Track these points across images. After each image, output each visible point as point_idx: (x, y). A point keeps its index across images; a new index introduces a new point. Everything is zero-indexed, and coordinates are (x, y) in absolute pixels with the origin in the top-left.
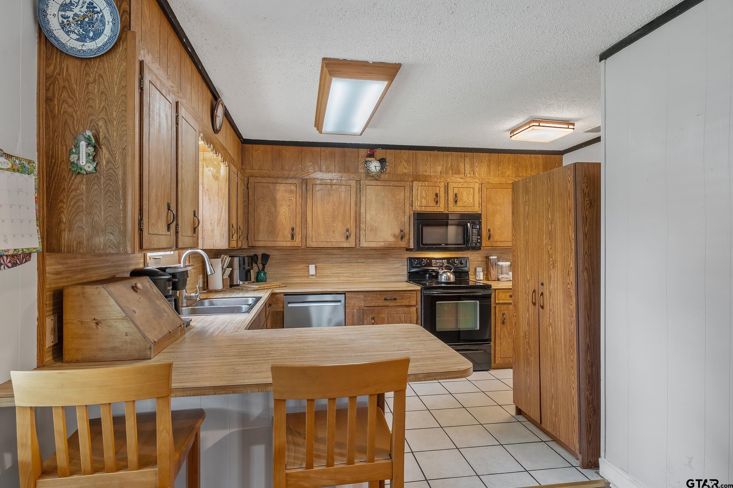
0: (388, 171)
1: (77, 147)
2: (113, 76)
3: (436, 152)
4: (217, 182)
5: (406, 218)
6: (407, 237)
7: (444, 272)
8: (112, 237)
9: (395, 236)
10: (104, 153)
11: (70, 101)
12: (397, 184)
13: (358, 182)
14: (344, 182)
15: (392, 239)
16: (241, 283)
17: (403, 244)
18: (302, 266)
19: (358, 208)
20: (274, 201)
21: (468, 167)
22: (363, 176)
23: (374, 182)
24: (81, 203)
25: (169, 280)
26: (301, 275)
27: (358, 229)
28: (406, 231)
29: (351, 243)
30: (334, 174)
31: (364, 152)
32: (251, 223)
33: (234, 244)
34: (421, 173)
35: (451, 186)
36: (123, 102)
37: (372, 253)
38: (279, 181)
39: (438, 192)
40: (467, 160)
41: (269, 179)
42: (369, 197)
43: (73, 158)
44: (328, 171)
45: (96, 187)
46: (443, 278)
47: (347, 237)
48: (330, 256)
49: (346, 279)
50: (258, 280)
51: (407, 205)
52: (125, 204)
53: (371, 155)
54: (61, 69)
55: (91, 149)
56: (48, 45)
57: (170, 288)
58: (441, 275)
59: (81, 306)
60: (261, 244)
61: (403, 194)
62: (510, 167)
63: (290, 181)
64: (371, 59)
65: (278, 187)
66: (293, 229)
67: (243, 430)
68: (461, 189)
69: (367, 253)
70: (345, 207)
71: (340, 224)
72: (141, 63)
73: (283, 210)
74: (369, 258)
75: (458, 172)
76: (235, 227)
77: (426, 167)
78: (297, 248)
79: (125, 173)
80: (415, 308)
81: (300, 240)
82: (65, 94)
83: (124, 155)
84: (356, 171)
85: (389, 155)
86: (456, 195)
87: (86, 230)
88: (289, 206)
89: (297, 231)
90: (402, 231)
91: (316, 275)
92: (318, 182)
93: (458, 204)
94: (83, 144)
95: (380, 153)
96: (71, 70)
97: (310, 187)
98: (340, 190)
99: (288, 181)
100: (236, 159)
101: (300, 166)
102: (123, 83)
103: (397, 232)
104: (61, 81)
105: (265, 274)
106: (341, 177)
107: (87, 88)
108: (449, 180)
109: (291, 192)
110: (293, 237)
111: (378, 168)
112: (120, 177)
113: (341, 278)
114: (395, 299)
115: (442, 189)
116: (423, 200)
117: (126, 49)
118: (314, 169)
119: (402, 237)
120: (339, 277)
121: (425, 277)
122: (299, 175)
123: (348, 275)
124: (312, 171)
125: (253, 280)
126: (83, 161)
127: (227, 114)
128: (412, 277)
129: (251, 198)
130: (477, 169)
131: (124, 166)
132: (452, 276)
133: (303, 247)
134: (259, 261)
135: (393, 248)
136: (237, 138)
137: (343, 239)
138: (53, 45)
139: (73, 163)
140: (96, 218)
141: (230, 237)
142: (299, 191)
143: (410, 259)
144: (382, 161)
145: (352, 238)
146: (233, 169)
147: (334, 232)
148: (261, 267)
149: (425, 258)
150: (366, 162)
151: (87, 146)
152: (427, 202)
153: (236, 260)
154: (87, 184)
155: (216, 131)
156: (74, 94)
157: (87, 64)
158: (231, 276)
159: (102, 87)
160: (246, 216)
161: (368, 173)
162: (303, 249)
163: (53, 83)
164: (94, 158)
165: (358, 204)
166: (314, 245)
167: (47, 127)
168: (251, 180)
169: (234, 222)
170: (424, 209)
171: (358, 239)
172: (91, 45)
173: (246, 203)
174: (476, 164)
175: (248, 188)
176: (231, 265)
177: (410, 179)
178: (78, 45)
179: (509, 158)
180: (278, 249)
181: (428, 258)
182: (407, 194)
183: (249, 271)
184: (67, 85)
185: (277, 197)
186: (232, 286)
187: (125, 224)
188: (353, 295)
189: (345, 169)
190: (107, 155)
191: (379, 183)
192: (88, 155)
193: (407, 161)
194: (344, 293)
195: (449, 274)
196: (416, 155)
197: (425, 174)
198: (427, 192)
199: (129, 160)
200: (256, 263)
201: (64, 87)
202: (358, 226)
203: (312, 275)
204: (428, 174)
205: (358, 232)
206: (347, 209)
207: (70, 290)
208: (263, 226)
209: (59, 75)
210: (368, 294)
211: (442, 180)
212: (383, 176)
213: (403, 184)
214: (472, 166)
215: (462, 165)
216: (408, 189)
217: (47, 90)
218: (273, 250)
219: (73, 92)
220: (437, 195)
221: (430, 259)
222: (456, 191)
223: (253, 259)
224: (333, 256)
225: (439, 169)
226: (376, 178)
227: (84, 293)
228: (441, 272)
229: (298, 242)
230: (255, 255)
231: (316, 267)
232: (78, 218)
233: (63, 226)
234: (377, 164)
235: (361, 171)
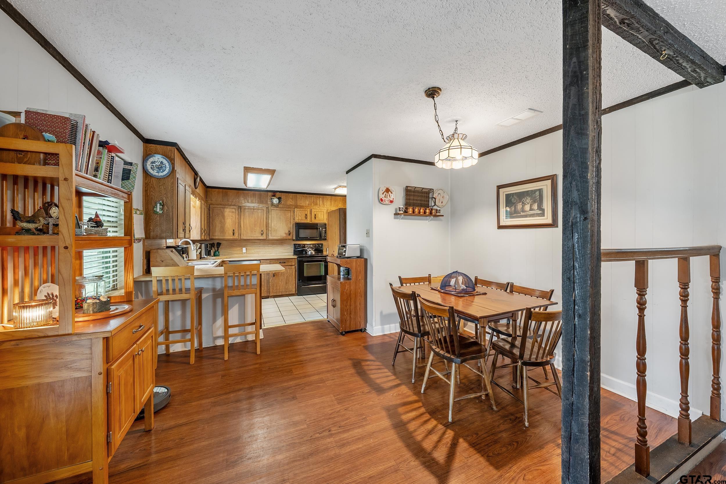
0: (282, 203)
1: (156, 206)
2: (168, 183)
3: (306, 195)
4: (194, 209)
5: (292, 225)
6: (292, 234)
7: (310, 250)
8: (168, 234)
9: (286, 234)
10: (166, 207)
11: (153, 191)
12: (287, 209)
13: (268, 208)
14: (260, 208)
15: (285, 235)
16: (206, 257)
17: (290, 237)
18: (239, 248)
19: (267, 221)
20: (223, 217)
21: (321, 202)
22: (270, 206)
23: (275, 209)
24: (157, 223)
25: (181, 250)
26: (238, 253)
27: (267, 230)
28: (292, 231)
29: (264, 237)
30: (255, 204)
31: (270, 194)
32: (211, 227)
33: (203, 237)
34: (298, 204)
35: (313, 210)
36: (172, 191)
37: (276, 242)
38: (226, 207)
39: (307, 213)
40: (321, 199)
41: (221, 206)
42: (273, 215)
43: (155, 209)
44: (252, 202)
45: (163, 218)
46: (309, 253)
47: (262, 234)
48: (253, 243)
49: (262, 254)
50: (214, 255)
51: (292, 219)
52: (173, 223)
53: (274, 196)
54: (150, 181)
55: (161, 207)
56: (146, 173)
57: (181, 253)
58: (308, 252)
59: (157, 256)
60: (217, 237)
61: (290, 214)
62: (341, 203)
63: (232, 207)
64: (264, 167)
65: (225, 210)
66: (234, 230)
67: (214, 294)
68: (318, 212)
69: (273, 242)
70: (261, 220)
71: (258, 228)
72: (178, 178)
73: (229, 221)
74: (274, 244)
75: (317, 204)
76: (203, 229)
77: (301, 202)
78: (236, 240)
79: (173, 214)
80: (294, 266)
81: (237, 235)
82: (152, 189)
83: (173, 208)
84: (266, 203)
85: (283, 196)
86: (315, 215)
87: (159, 232)
88: (232, 219)
89: (236, 231)
90: (289, 231)
91: (246, 253)
92: (247, 208)
93: (316, 219)
94: (158, 205)
95: (278, 195)
96: (154, 181)
97: (242, 210)
98: (258, 212)
99: (231, 207)
100: (203, 197)
101: (237, 200)
102: (172, 186)
103: (287, 232)
104: (150, 185)
105: (219, 252)
106: (259, 206)
107: (159, 187)
108: (312, 208)
109: (233, 212)
110: (233, 234)
111: (277, 202)
112: (171, 215)
113: (260, 254)
114: (285, 263)
115: (309, 212)
116: (300, 217)
117: (173, 175)
118: (245, 201)
119: (289, 234)
120: (259, 253)
121: (303, 253)
122: (237, 204)
123: (263, 252)
124: (244, 202)
125: (212, 255)
126: (158, 210)
127: (201, 180)
128: (295, 253)
129: (211, 215)
130: (325, 203)
131: (173, 211)
132: (313, 252)
133: (239, 239)
134: (215, 246)
135: (286, 240)
136: (204, 186)
137: (260, 235)
138: (147, 173)
139: (154, 211)
140: (162, 228)
141: (201, 234)
142: (237, 212)
143: (295, 244)
144: (279, 199)
145: (265, 235)
146: (203, 202)
147: (255, 231)
148: (216, 249)
149: (302, 244)
150: (271, 199)
151: (160, 206)
152: (302, 218)
153: (203, 246)
154: (159, 217)
155: (196, 188)
156: (155, 189)
157: (159, 180)
158: (200, 253)
159: (165, 187)
160: (209, 224)
161: (272, 204)
162: (239, 240)
163: (148, 185)
164: (162, 209)
165: (267, 218)
166: (245, 238)
167: (146, 199)
168: (211, 206)
169: (203, 227)
170: (300, 221)
171: (267, 235)
172: (161, 174)
173: (209, 218)
174: (325, 201)
175: (209, 210)
176: (200, 248)
177: (293, 207)
178: (157, 174)
179: (340, 199)
180: (226, 240)
181: (303, 244)
182: (292, 214)
183: (210, 251)
184: (152, 186)
185: (225, 215)
186: (201, 258)
187: (173, 230)
188: (264, 261)
189: (261, 202)
190: (166, 208)
191: (278, 209)
192: (160, 208)
193: (292, 199)
194: (260, 260)
195: (312, 251)
196: (296, 196)
197: (301, 205)
198: (302, 214)
199: (174, 210)
200: (214, 247)
201: (151, 187)
202: (267, 229)
203: (244, 253)
204: (302, 205)
205: (267, 232)
206: (262, 220)
207: (153, 251)
208: (218, 229)
209: (150, 183)
210: (271, 260)
211: (309, 208)
212: (280, 206)
213: (290, 209)
214: (323, 201)
215: (318, 201)
216: (292, 212)
217: (145, 188)
218: (223, 240)
219: (155, 188)
220: (306, 215)
221: (305, 244)
222: (315, 213)
223: (212, 245)
224: (255, 243)
225: (308, 203)
226: (277, 206)
227: (157, 252)
228: (308, 250)
229: (236, 236)
230: (213, 243)
231: (246, 249)
232: (156, 228)
233: (151, 230)
234: (277, 200)
235: (269, 203)
